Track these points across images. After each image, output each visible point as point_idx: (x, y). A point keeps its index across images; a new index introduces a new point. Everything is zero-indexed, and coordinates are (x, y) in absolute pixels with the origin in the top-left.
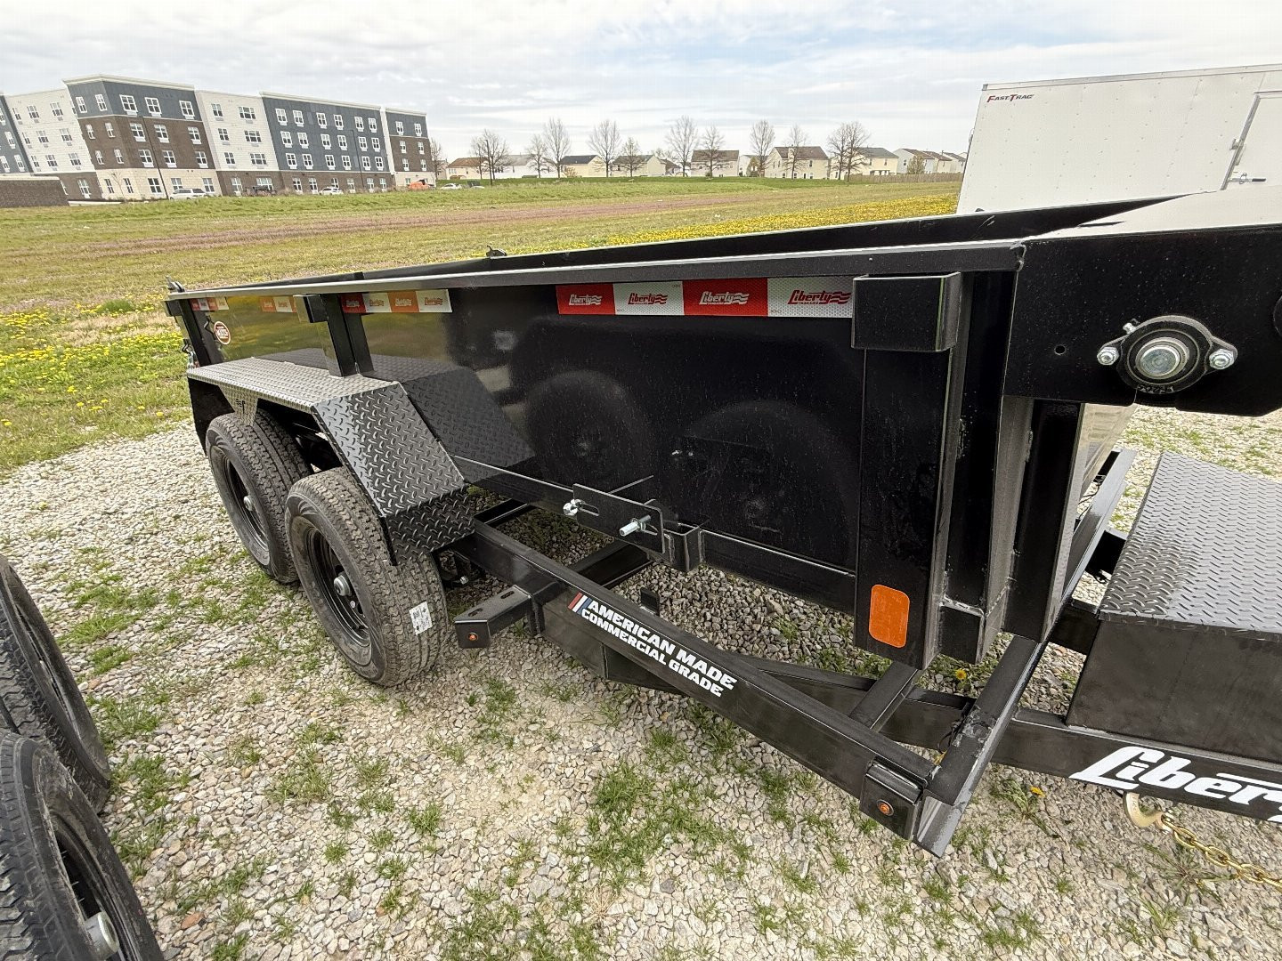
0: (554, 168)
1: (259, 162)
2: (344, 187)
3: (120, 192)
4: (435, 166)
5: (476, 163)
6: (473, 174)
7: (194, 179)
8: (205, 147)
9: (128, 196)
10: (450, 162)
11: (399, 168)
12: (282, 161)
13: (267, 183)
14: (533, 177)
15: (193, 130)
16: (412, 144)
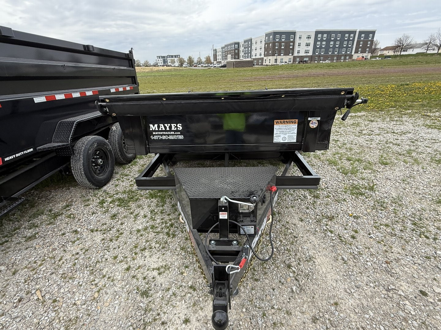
0: (436, 48)
1: (307, 53)
2: (332, 60)
3: (267, 63)
4: (373, 51)
5: (394, 48)
6: (391, 53)
7: (287, 59)
8: (293, 49)
9: (268, 64)
10: (382, 48)
11: (356, 52)
12: (314, 52)
13: (307, 59)
14: (422, 53)
15: (292, 44)
16: (365, 43)
